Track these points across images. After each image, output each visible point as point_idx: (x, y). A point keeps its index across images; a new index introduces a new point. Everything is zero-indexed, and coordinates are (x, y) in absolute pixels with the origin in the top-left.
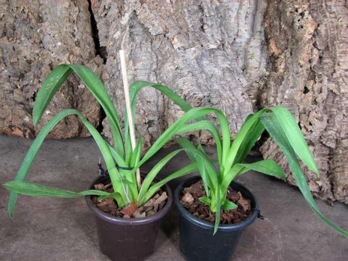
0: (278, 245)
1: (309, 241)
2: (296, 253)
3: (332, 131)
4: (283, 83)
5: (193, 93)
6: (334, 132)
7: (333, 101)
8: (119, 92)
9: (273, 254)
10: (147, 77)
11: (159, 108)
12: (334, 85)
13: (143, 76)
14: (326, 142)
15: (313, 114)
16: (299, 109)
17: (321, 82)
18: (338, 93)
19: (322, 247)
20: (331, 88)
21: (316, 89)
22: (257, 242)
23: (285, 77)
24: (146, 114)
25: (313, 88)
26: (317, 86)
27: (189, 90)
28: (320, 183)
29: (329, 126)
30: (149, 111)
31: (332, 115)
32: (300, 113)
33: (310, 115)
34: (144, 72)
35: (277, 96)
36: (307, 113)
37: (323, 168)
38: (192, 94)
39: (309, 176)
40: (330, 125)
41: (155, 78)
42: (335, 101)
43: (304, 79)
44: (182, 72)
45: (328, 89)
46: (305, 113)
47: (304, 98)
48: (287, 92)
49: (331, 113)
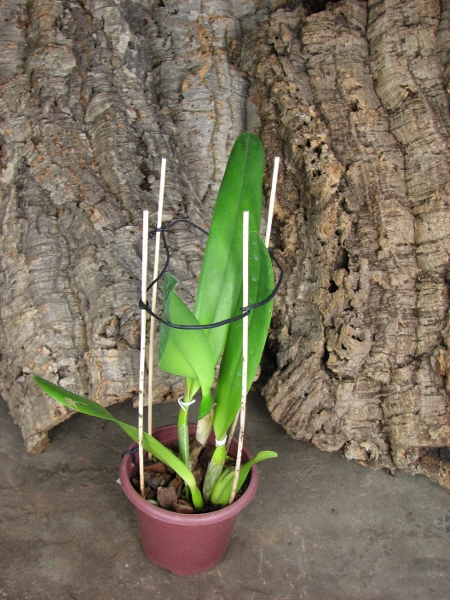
0: (300, 566)
1: (353, 552)
2: (332, 579)
3: (382, 354)
4: (295, 269)
5: (132, 313)
6: (385, 356)
7: (381, 300)
8: (6, 312)
9: (292, 586)
10: (52, 282)
11: (77, 340)
12: (380, 273)
13: (45, 281)
14: (373, 373)
15: (347, 329)
16: (323, 319)
17: (358, 270)
18: (388, 287)
19: (376, 561)
20: (376, 280)
21: (349, 285)
22: (263, 565)
23: (298, 259)
24: (54, 355)
25: (344, 283)
26: (351, 279)
27: (126, 307)
28: (367, 446)
29: (377, 347)
30: (60, 348)
31: (380, 325)
32: (326, 328)
33: (342, 333)
34: (46, 274)
35: (286, 294)
36: (337, 327)
37: (372, 417)
38: (131, 315)
39: (348, 435)
40: (378, 343)
41: (67, 282)
42: (385, 299)
43: (328, 267)
44: (111, 273)
45: (371, 280)
46: (333, 327)
47: (330, 301)
48: (302, 288)
49: (379, 322)
